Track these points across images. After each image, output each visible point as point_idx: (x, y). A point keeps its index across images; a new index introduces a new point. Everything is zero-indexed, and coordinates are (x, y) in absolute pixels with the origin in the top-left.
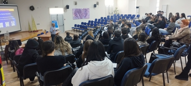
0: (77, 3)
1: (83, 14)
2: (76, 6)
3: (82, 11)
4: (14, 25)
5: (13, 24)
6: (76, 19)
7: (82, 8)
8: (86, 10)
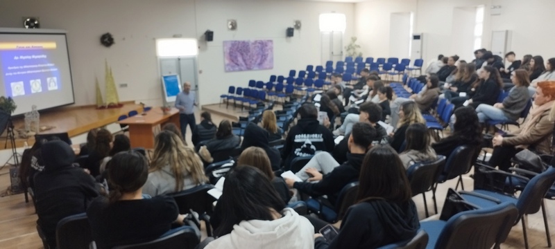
0: (236, 25)
1: (256, 57)
3: (251, 47)
4: (56, 88)
5: (52, 84)
7: (252, 40)
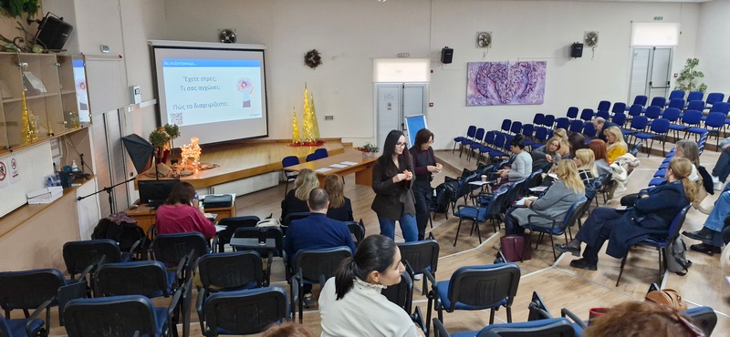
0: (489, 41)
1: (516, 86)
2: (485, 50)
3: (510, 72)
6: (480, 105)
7: (513, 61)
8: (529, 70)
